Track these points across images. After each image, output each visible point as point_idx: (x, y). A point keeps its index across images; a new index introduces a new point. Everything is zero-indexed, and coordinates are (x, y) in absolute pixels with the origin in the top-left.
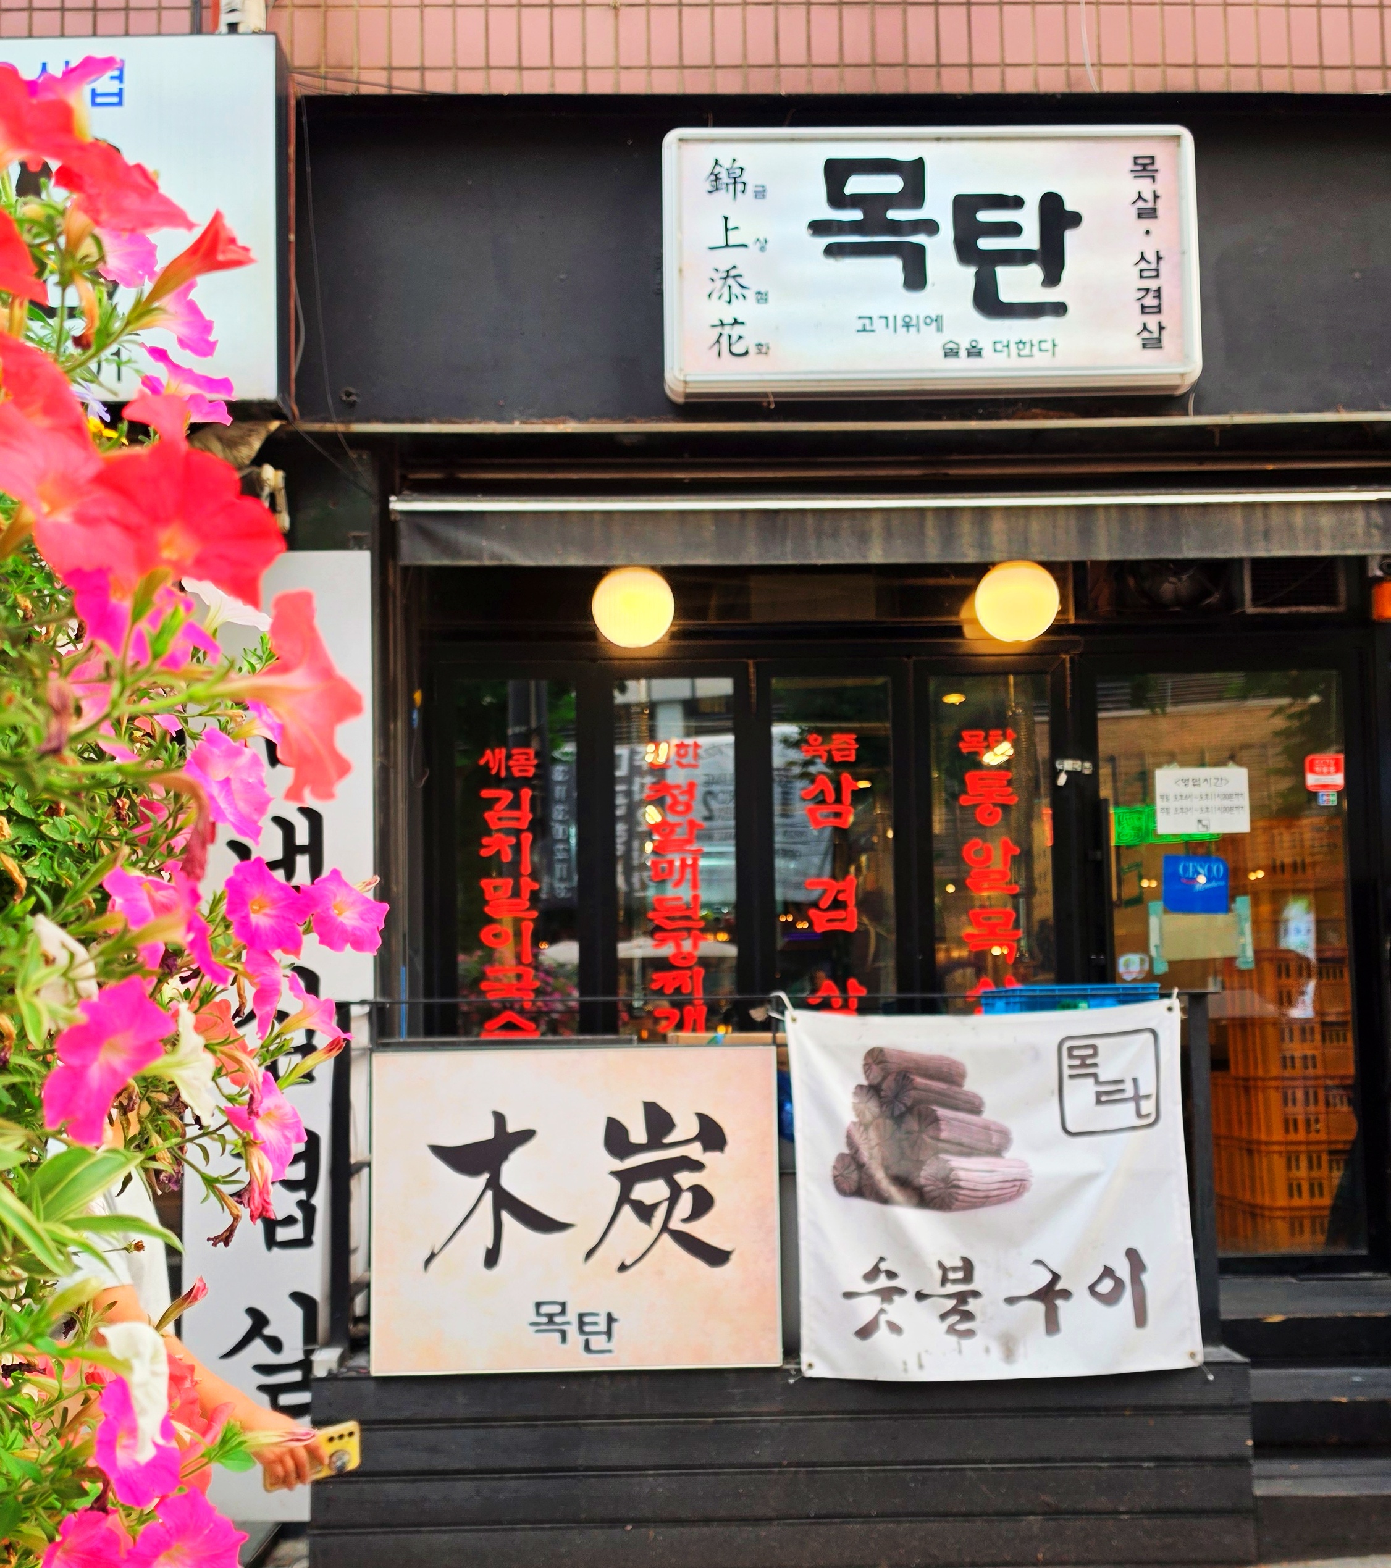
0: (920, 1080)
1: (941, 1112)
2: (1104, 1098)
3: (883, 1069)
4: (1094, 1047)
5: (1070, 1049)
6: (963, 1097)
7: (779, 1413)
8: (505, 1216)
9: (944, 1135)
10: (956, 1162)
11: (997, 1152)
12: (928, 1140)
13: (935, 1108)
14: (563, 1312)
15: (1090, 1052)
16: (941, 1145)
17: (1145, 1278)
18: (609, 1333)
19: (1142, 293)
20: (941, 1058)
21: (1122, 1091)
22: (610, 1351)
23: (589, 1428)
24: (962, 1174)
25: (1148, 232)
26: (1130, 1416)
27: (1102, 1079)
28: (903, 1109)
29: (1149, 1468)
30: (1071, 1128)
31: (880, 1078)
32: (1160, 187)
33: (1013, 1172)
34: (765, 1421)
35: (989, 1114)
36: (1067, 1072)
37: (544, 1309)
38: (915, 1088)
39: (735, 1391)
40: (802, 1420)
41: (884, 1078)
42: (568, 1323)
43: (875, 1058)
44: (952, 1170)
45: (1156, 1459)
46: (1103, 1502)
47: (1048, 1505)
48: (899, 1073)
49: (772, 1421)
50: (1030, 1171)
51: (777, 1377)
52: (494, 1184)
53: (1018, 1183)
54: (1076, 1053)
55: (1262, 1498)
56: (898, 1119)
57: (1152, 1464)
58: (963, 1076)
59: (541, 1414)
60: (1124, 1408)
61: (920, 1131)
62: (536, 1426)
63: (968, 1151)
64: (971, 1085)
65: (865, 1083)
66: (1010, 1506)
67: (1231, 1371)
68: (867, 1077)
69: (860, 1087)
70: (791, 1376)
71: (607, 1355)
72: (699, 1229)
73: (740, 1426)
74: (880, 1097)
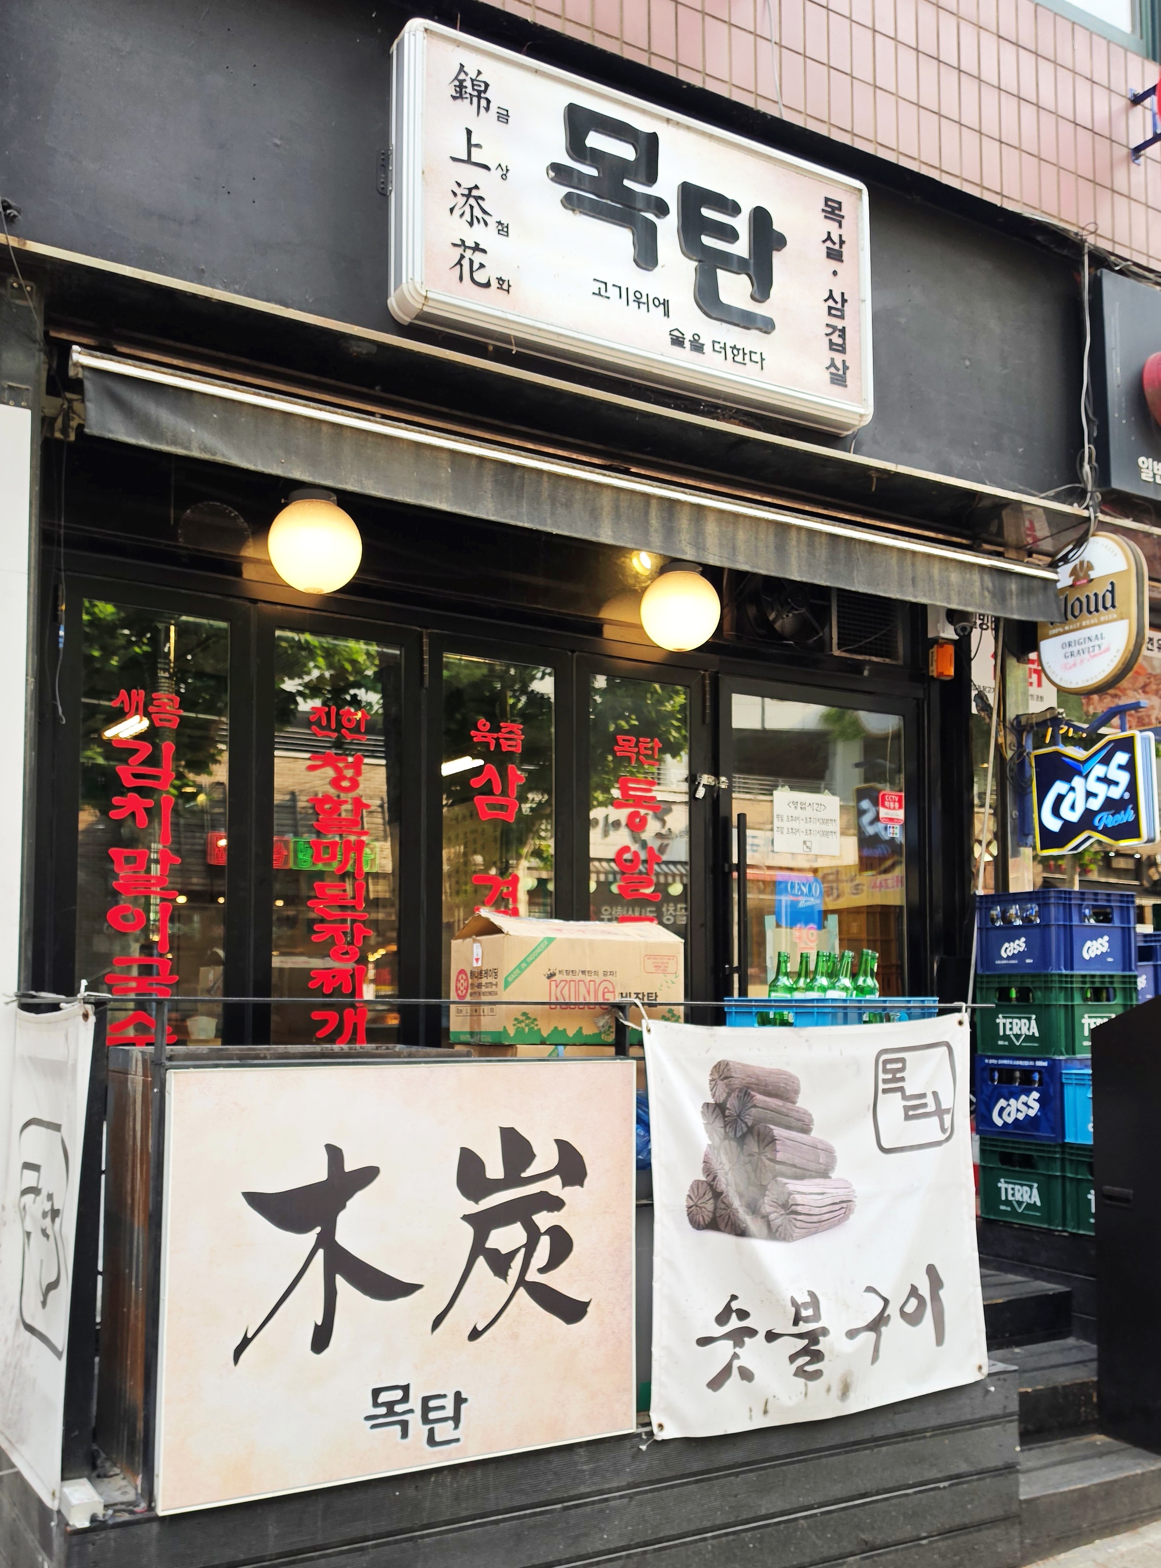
0: (759, 1098)
1: (778, 1131)
2: (911, 1113)
3: (727, 1085)
4: (903, 1060)
5: (885, 1062)
6: (794, 1114)
7: (629, 1487)
8: (340, 1282)
9: (780, 1156)
10: (794, 1185)
11: (824, 1174)
12: (767, 1162)
13: (772, 1127)
14: (405, 1399)
15: (900, 1065)
16: (778, 1167)
17: (942, 1293)
18: (456, 1419)
19: (830, 330)
20: (780, 1073)
21: (925, 1105)
22: (457, 1440)
23: (427, 1540)
24: (799, 1199)
25: (835, 273)
26: (931, 1437)
27: (908, 1093)
28: (745, 1129)
29: (944, 1488)
30: (885, 1145)
31: (725, 1095)
32: (846, 232)
33: (840, 1195)
34: (615, 1498)
35: (817, 1133)
36: (881, 1086)
37: (384, 1397)
38: (755, 1106)
39: (585, 1467)
40: (651, 1491)
41: (729, 1095)
42: (411, 1411)
43: (722, 1072)
44: (790, 1194)
45: (950, 1478)
46: (908, 1531)
47: (866, 1543)
48: (741, 1090)
49: (621, 1497)
50: (853, 1191)
51: (628, 1444)
52: (327, 1241)
53: (844, 1205)
54: (889, 1066)
55: (1026, 1501)
56: (741, 1140)
57: (946, 1484)
58: (797, 1092)
59: (370, 1532)
60: (925, 1430)
61: (759, 1154)
62: (362, 1549)
63: (802, 1174)
64: (803, 1102)
65: (712, 1101)
66: (835, 1551)
67: (1005, 1380)
68: (714, 1096)
69: (707, 1105)
70: (643, 1442)
71: (454, 1445)
72: (556, 1280)
73: (588, 1509)
74: (724, 1116)
